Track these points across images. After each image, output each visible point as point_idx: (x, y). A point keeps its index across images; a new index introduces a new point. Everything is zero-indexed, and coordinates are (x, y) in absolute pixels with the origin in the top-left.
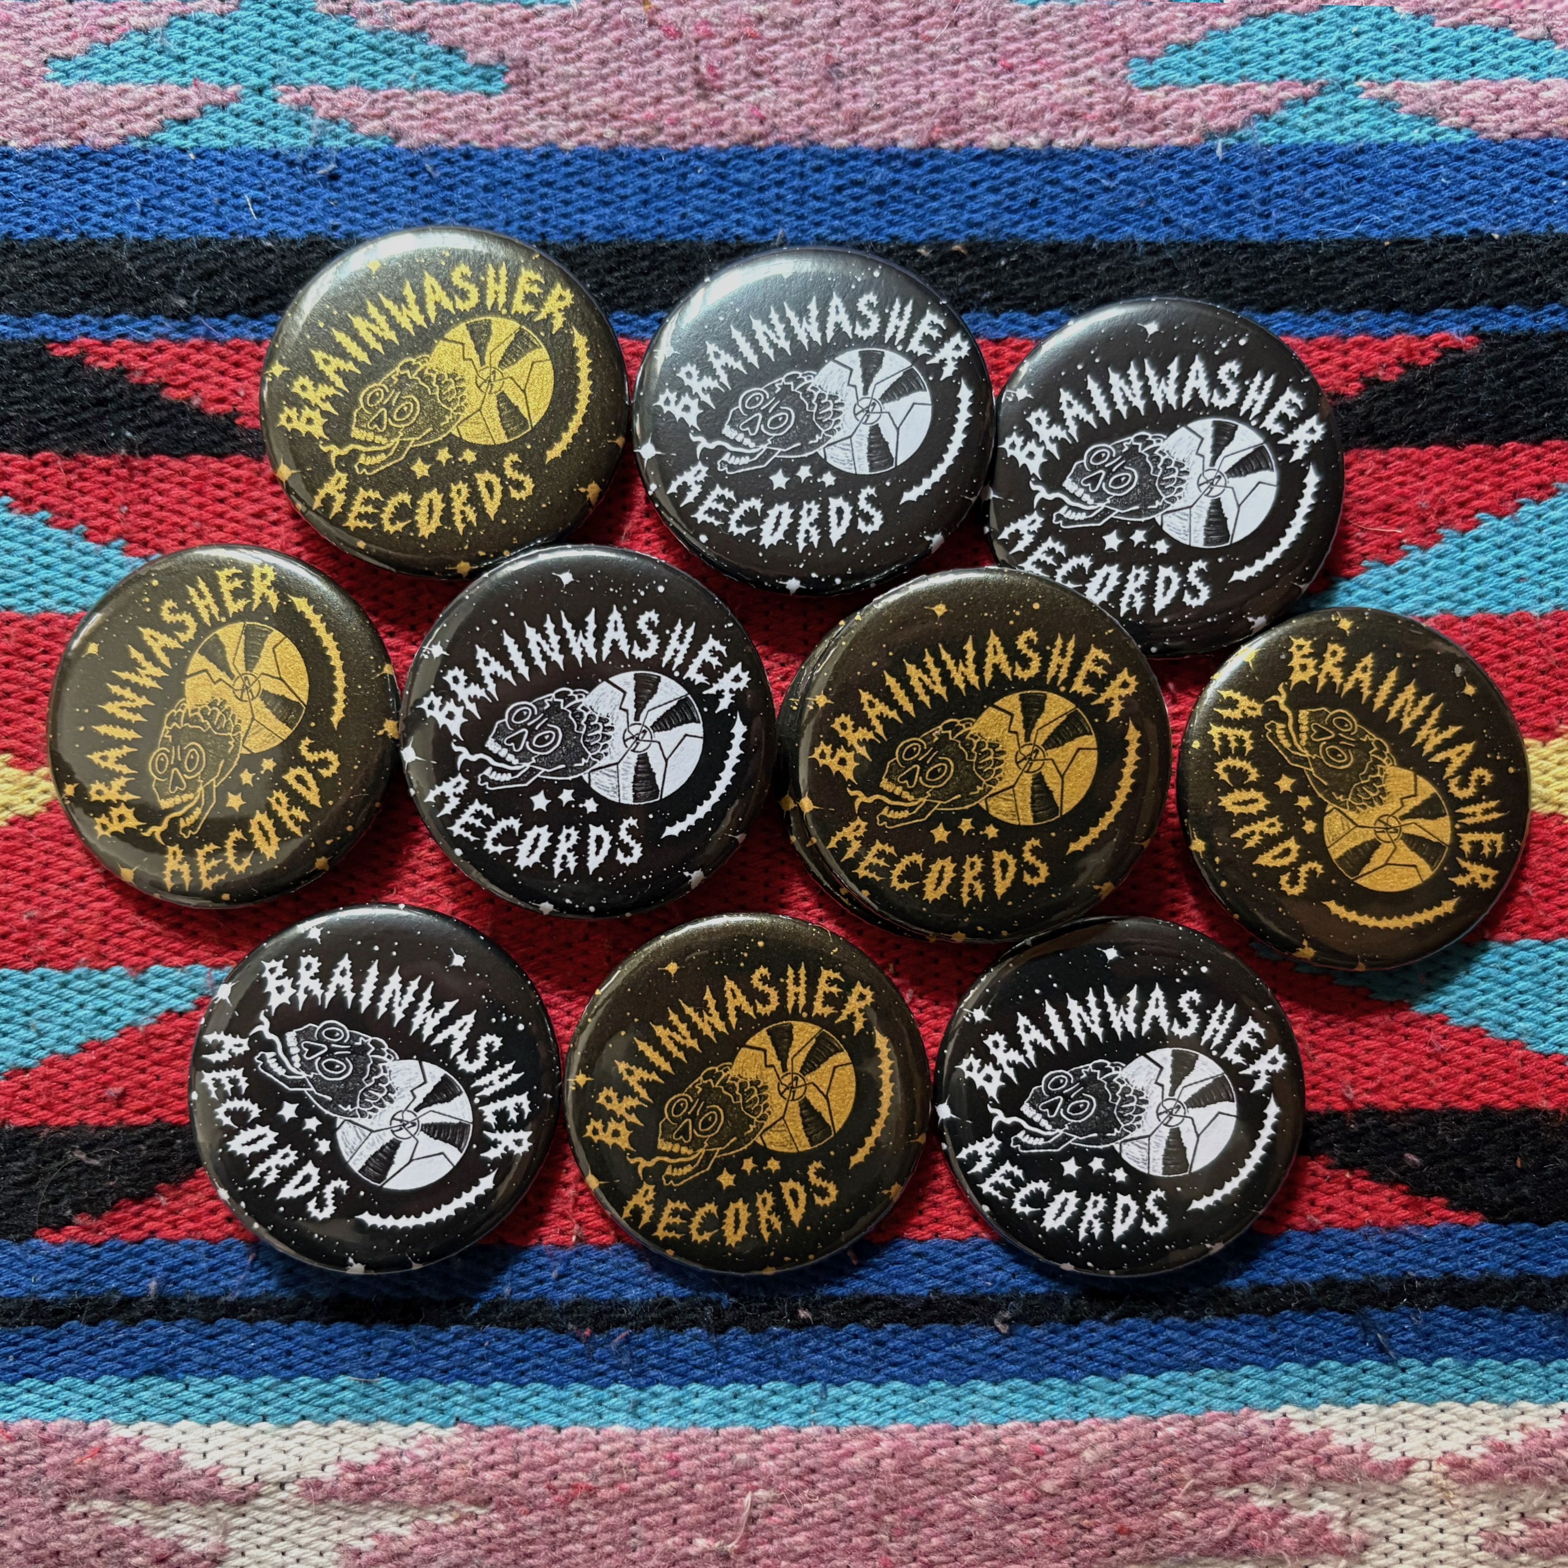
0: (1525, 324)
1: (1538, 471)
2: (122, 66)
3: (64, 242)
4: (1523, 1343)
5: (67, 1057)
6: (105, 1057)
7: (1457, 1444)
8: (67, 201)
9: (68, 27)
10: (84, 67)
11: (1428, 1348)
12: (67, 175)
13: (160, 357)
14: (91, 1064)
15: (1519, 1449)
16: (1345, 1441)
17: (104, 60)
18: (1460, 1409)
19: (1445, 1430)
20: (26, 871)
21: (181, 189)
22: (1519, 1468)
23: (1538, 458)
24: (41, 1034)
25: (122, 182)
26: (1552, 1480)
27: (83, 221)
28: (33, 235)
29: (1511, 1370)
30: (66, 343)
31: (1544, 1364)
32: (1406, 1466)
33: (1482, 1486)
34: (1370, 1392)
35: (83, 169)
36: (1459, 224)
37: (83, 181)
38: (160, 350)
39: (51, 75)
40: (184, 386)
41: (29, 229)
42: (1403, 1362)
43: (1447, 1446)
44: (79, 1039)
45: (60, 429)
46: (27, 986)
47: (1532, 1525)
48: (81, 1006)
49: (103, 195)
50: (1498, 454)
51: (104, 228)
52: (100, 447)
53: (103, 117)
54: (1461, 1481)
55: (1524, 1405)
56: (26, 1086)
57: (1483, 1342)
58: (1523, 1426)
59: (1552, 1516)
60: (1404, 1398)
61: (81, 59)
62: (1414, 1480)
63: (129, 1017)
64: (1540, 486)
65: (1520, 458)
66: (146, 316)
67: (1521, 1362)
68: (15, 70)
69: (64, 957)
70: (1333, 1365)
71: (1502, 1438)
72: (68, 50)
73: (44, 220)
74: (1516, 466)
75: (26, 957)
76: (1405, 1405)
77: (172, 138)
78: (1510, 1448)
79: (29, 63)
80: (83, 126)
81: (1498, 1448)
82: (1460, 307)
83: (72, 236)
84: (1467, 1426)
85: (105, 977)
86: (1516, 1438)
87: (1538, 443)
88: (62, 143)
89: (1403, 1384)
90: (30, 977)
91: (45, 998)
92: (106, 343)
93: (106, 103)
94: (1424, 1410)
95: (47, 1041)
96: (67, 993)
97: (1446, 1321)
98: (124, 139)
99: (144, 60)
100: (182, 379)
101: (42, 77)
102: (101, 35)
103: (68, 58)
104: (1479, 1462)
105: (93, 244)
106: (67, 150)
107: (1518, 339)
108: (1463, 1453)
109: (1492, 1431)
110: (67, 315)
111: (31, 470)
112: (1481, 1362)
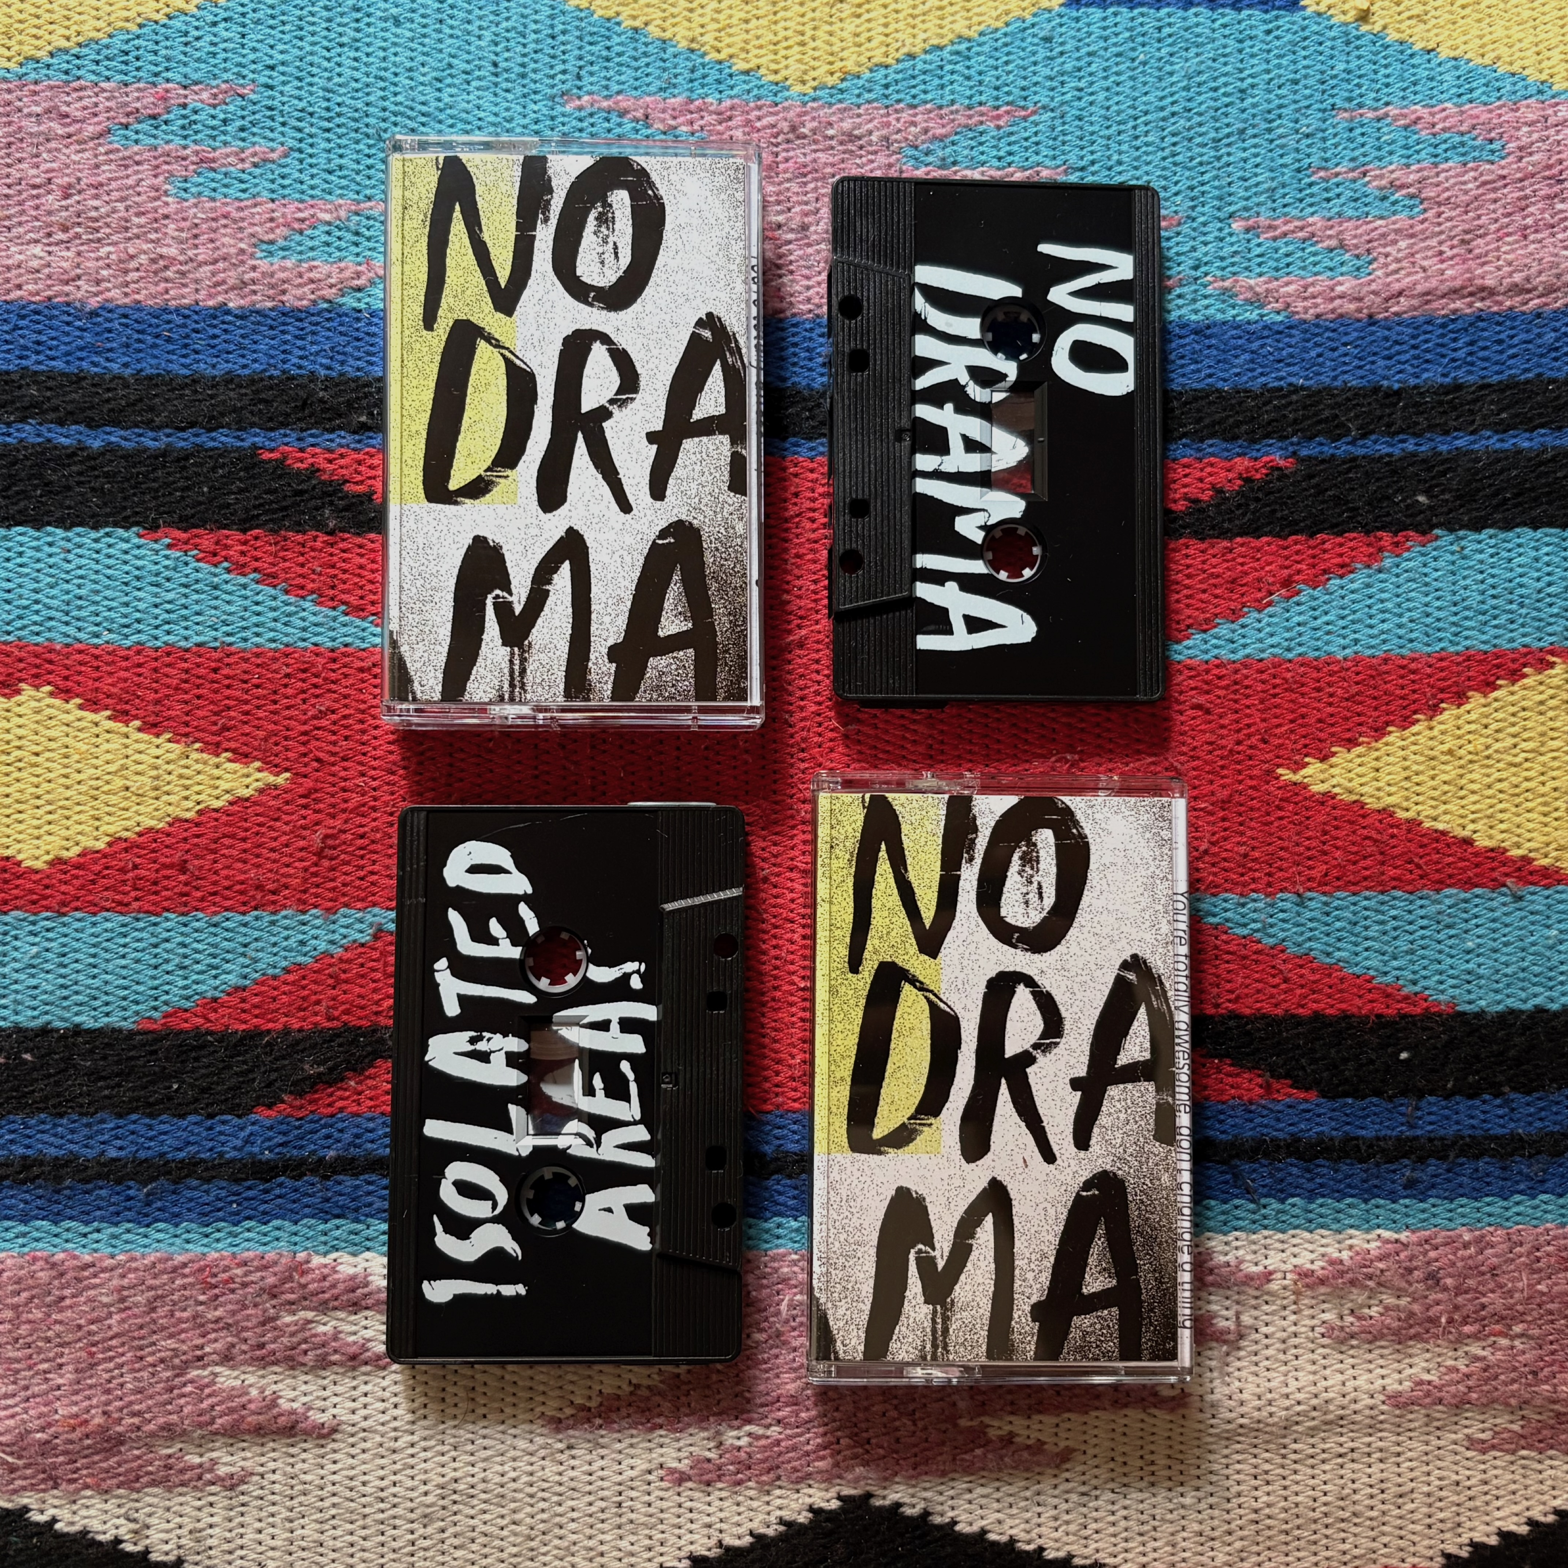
0: (1328, 450)
1: (1341, 555)
2: (312, 249)
3: (271, 377)
4: (1349, 1186)
5: (275, 977)
6: (304, 978)
7: (1304, 1260)
8: (272, 347)
9: (272, 220)
10: (283, 249)
11: (1282, 1191)
12: (272, 328)
13: (342, 462)
14: (293, 983)
15: (1348, 1262)
16: (1223, 1259)
17: (300, 244)
18: (1307, 1235)
19: (1296, 1250)
20: (244, 840)
21: (358, 339)
22: (1350, 1276)
23: (1341, 545)
24: (256, 961)
25: (314, 333)
26: (1371, 1284)
27: (284, 362)
28: (247, 372)
29: (1341, 1206)
30: (272, 450)
31: (1366, 1201)
32: (1268, 1276)
33: (1323, 1289)
34: (1241, 1223)
35: (284, 324)
36: (1281, 379)
37: (283, 332)
38: (342, 456)
39: (259, 255)
40: (361, 482)
41: (244, 366)
42: (1263, 1201)
43: (1295, 1261)
44: (284, 964)
45: (266, 512)
46: (245, 925)
47: (1359, 1318)
48: (286, 938)
49: (299, 343)
50: (1312, 542)
51: (300, 367)
52: (299, 527)
53: (300, 285)
54: (1307, 1286)
55: (1352, 1231)
56: (243, 1000)
57: (1321, 1185)
58: (1351, 1247)
59: (1374, 1311)
60: (1266, 1227)
61: (281, 243)
62: (1274, 1286)
63: (323, 946)
64: (1342, 566)
65: (1327, 546)
66: (332, 430)
67: (1349, 1200)
68: (233, 251)
69: (274, 903)
70: (1213, 1203)
71: (1336, 1255)
72: (271, 236)
73: (255, 361)
74: (1325, 551)
75: (244, 904)
76: (1266, 1233)
77: (349, 301)
78: (1341, 1262)
79: (242, 246)
80: (284, 292)
81: (1332, 1262)
82: (1282, 438)
83: (276, 373)
84: (1310, 1247)
85: (306, 917)
86: (1345, 1255)
87: (1340, 534)
88: (269, 304)
89: (1265, 1217)
90: (247, 918)
91: (257, 934)
92: (302, 450)
93: (300, 275)
94: (1280, 1236)
95: (260, 966)
96: (276, 929)
97: (1295, 1170)
98: (314, 302)
99: (328, 244)
100: (359, 478)
101: (252, 256)
102: (296, 226)
103: (272, 242)
104: (1320, 1273)
105: (293, 378)
106: (272, 309)
107: (1323, 461)
108: (1309, 1266)
109: (1329, 1250)
110: (272, 429)
111: (245, 543)
112: (1320, 1201)
